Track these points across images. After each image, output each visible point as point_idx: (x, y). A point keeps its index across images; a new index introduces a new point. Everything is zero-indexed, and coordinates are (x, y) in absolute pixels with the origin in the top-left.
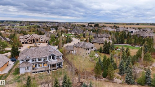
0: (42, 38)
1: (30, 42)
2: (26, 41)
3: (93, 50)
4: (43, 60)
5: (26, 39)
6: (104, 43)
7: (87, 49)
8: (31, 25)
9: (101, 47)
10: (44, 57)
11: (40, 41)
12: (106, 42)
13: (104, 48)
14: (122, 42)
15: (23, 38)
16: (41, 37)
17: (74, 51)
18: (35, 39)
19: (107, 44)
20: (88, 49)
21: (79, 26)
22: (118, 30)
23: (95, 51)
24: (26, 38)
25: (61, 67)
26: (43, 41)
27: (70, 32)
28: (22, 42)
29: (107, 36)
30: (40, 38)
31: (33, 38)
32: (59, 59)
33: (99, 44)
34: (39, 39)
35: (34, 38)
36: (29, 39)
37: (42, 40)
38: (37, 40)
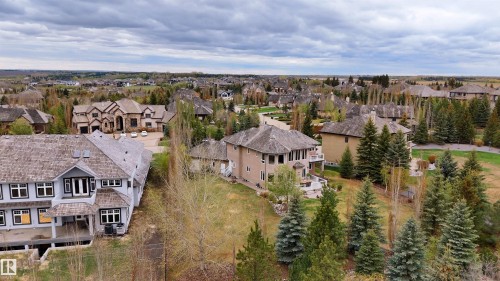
0: (148, 116)
1: (109, 128)
2: (96, 124)
3: (305, 162)
4: (33, 196)
5: (95, 115)
6: (361, 133)
7: (272, 159)
8: (173, 82)
9: (348, 151)
10: (40, 179)
11: (144, 125)
12: (370, 129)
13: (362, 158)
14: (465, 138)
15: (85, 114)
16: (148, 112)
17: (226, 162)
18: (124, 118)
19: (373, 139)
20: (277, 159)
21: (315, 84)
22: (459, 94)
23: (315, 165)
24: (95, 111)
25: (115, 235)
26: (154, 125)
27: (275, 102)
28: (81, 128)
29: (396, 110)
30: (142, 114)
31: (118, 114)
32: (112, 195)
33: (343, 139)
34: (138, 117)
35: (121, 114)
36: (105, 116)
37: (148, 120)
38: (134, 123)
